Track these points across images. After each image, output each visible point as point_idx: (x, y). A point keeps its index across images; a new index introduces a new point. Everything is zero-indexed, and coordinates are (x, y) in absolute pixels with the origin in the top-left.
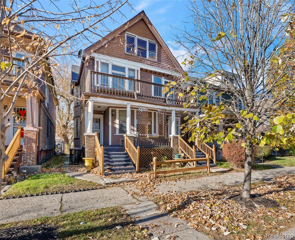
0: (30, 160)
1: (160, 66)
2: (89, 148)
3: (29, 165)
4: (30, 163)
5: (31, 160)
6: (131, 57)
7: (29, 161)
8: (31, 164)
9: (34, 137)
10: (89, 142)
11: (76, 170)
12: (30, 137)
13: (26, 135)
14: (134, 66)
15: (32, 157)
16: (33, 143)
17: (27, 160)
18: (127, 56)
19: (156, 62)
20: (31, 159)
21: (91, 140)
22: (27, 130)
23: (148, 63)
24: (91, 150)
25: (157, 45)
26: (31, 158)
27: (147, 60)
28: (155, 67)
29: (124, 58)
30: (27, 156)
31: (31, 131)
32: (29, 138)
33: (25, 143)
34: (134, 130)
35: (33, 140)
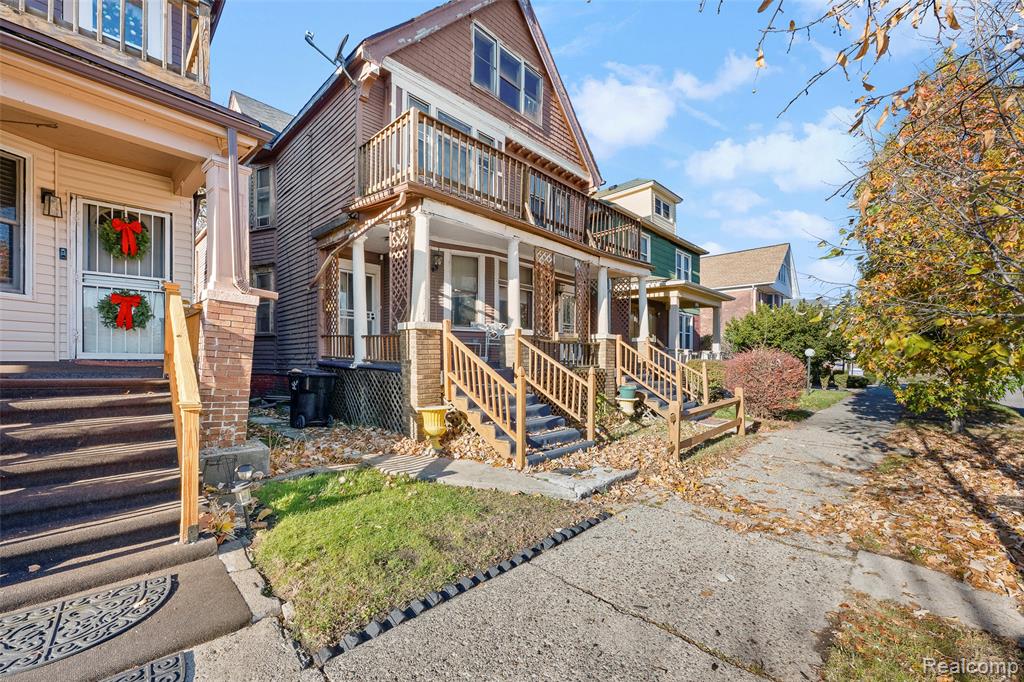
0: (230, 424)
1: (548, 143)
2: (427, 371)
3: (227, 444)
4: (231, 436)
5: (236, 424)
6: (485, 99)
7: (226, 428)
8: (233, 438)
9: (246, 332)
10: (426, 352)
11: (387, 450)
12: (233, 330)
13: (217, 323)
14: (492, 127)
15: (238, 412)
16: (243, 356)
17: (219, 425)
18: (475, 93)
19: (540, 130)
20: (236, 420)
21: (431, 347)
22: (221, 302)
23: (522, 127)
24: (430, 381)
25: (541, 81)
26: (236, 415)
27: (521, 118)
28: (538, 143)
29: (470, 99)
30: (221, 406)
31: (233, 304)
32: (227, 336)
33: (211, 354)
34: (493, 318)
35: (245, 343)
